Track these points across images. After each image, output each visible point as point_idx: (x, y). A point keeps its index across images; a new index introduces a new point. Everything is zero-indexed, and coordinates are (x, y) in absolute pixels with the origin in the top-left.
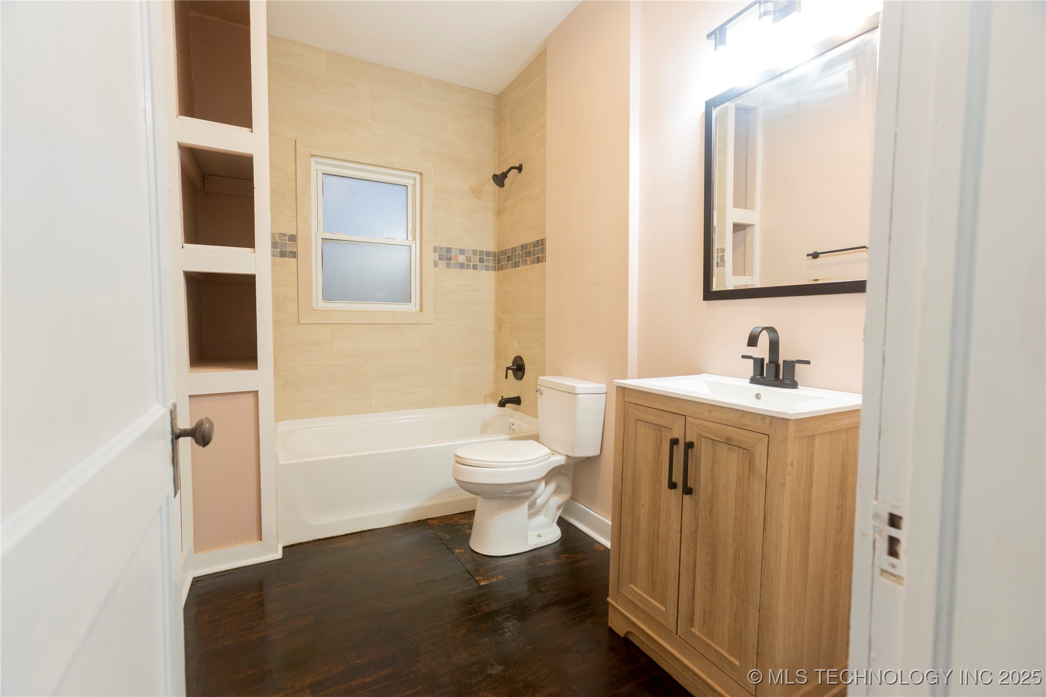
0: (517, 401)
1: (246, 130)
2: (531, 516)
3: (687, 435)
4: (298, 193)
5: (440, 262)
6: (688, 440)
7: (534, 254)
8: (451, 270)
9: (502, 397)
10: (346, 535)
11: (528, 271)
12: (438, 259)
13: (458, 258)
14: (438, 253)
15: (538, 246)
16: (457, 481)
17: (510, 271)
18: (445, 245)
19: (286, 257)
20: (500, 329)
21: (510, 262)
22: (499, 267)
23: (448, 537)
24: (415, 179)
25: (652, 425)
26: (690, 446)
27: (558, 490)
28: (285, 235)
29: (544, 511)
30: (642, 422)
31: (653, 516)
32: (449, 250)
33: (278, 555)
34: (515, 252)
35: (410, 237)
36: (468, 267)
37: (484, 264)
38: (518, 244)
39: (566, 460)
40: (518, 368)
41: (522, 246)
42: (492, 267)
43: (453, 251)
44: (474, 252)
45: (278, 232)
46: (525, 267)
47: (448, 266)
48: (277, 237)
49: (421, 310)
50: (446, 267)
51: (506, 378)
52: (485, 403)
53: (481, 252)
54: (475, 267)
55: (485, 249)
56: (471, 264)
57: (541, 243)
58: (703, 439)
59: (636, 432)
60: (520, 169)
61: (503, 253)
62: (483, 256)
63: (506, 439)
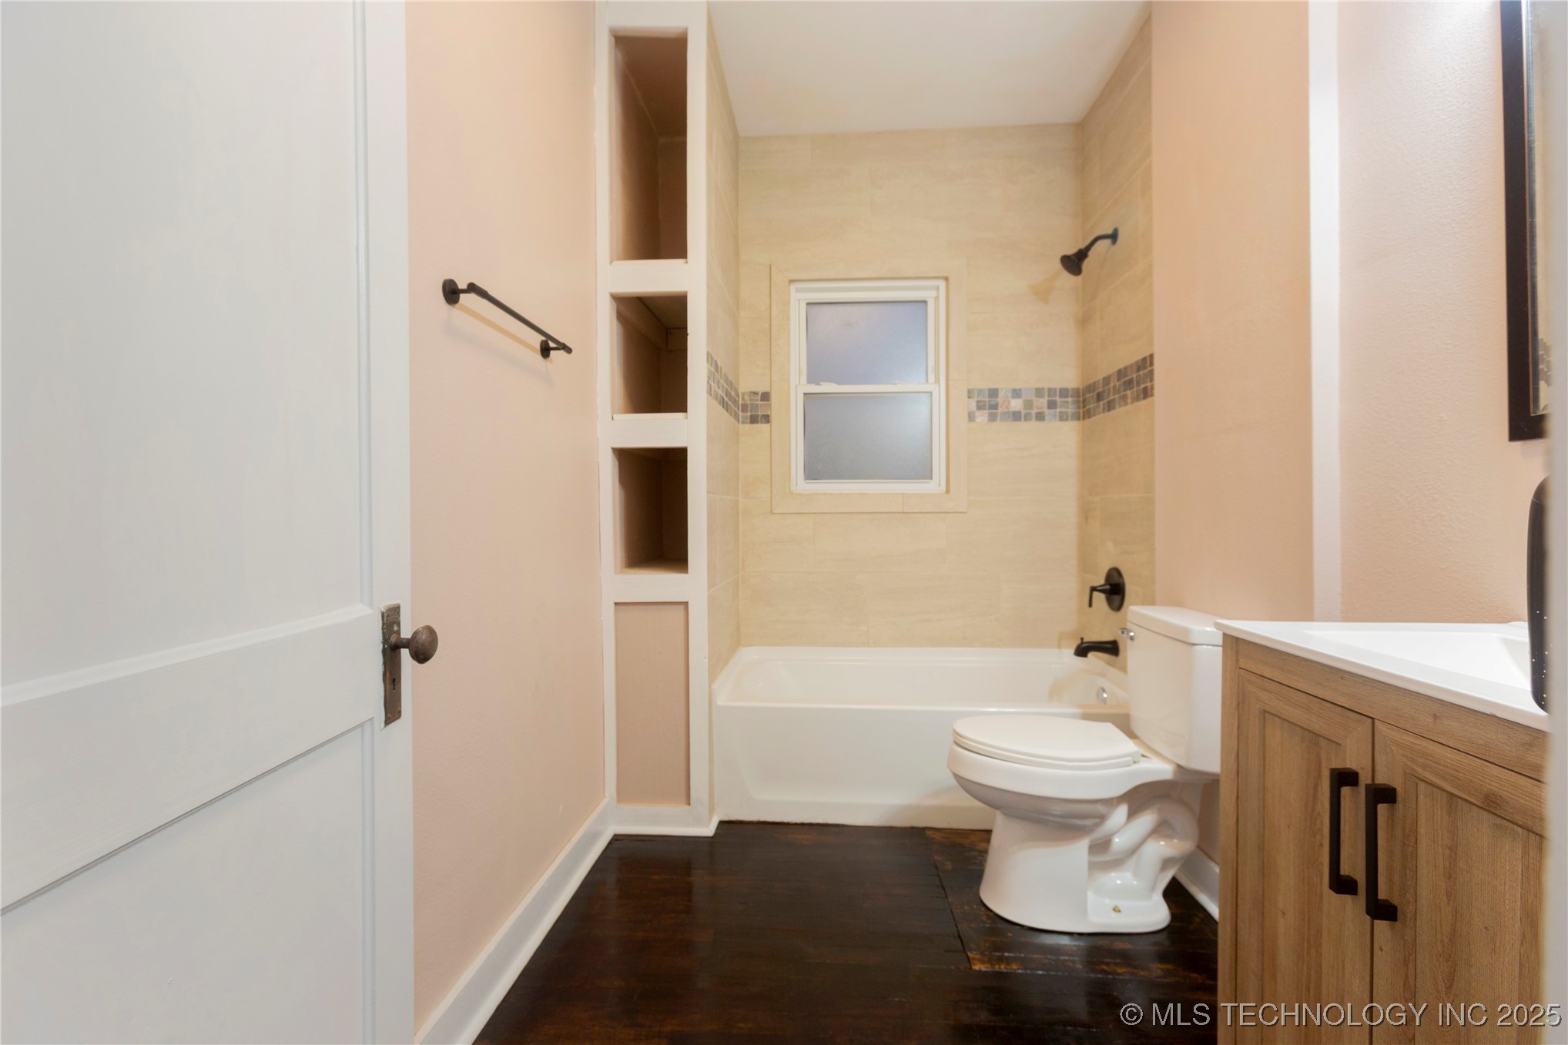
0: (1111, 648)
1: (680, 261)
2: (1094, 867)
3: (1378, 767)
4: (772, 334)
5: (978, 413)
6: (1381, 779)
7: (1138, 384)
8: (998, 425)
9: (1082, 639)
10: (802, 824)
11: (1129, 414)
12: (975, 408)
13: (1009, 403)
14: (976, 399)
15: (1145, 368)
16: (957, 777)
17: (1099, 418)
18: (987, 385)
19: (758, 423)
20: (1087, 518)
21: (1101, 403)
22: (1084, 413)
23: (949, 866)
24: (937, 289)
25: (1297, 728)
26: (1382, 795)
27: (1161, 829)
28: (756, 393)
29: (1132, 862)
30: (1276, 719)
31: (1306, 945)
32: (994, 393)
33: (709, 830)
34: (1108, 384)
35: (932, 378)
36: (1027, 417)
37: (1058, 410)
38: (1112, 370)
39: (1175, 773)
40: (1114, 590)
41: (1119, 371)
42: (1073, 414)
43: (1001, 394)
44: (1039, 392)
45: (750, 390)
46: (1124, 409)
47: (993, 418)
48: (747, 398)
49: (948, 491)
50: (989, 420)
51: (1090, 605)
52: (1059, 647)
53: (1052, 392)
54: (1040, 417)
55: (1058, 386)
56: (1034, 412)
57: (1146, 364)
58: (1422, 786)
59: (1264, 738)
60: (1113, 237)
61: (1090, 388)
62: (1054, 398)
63: (1073, 716)
